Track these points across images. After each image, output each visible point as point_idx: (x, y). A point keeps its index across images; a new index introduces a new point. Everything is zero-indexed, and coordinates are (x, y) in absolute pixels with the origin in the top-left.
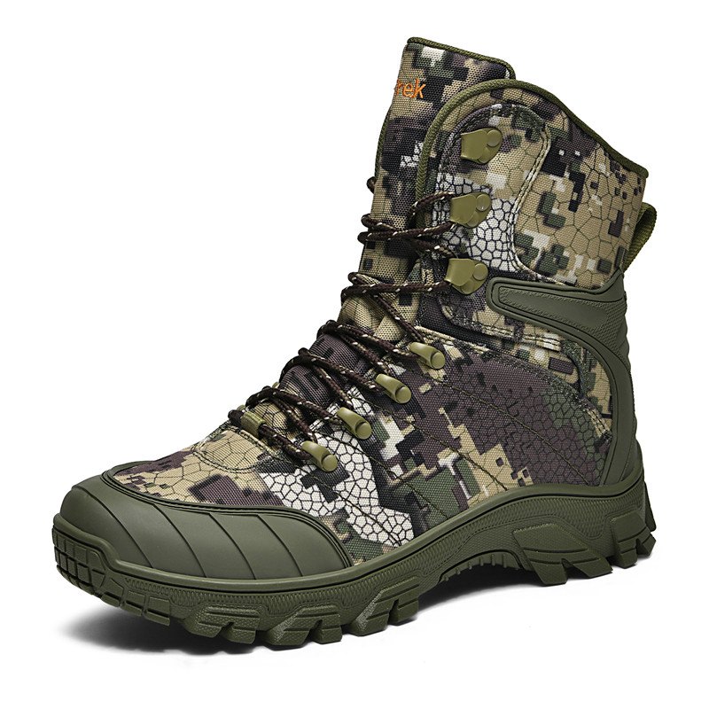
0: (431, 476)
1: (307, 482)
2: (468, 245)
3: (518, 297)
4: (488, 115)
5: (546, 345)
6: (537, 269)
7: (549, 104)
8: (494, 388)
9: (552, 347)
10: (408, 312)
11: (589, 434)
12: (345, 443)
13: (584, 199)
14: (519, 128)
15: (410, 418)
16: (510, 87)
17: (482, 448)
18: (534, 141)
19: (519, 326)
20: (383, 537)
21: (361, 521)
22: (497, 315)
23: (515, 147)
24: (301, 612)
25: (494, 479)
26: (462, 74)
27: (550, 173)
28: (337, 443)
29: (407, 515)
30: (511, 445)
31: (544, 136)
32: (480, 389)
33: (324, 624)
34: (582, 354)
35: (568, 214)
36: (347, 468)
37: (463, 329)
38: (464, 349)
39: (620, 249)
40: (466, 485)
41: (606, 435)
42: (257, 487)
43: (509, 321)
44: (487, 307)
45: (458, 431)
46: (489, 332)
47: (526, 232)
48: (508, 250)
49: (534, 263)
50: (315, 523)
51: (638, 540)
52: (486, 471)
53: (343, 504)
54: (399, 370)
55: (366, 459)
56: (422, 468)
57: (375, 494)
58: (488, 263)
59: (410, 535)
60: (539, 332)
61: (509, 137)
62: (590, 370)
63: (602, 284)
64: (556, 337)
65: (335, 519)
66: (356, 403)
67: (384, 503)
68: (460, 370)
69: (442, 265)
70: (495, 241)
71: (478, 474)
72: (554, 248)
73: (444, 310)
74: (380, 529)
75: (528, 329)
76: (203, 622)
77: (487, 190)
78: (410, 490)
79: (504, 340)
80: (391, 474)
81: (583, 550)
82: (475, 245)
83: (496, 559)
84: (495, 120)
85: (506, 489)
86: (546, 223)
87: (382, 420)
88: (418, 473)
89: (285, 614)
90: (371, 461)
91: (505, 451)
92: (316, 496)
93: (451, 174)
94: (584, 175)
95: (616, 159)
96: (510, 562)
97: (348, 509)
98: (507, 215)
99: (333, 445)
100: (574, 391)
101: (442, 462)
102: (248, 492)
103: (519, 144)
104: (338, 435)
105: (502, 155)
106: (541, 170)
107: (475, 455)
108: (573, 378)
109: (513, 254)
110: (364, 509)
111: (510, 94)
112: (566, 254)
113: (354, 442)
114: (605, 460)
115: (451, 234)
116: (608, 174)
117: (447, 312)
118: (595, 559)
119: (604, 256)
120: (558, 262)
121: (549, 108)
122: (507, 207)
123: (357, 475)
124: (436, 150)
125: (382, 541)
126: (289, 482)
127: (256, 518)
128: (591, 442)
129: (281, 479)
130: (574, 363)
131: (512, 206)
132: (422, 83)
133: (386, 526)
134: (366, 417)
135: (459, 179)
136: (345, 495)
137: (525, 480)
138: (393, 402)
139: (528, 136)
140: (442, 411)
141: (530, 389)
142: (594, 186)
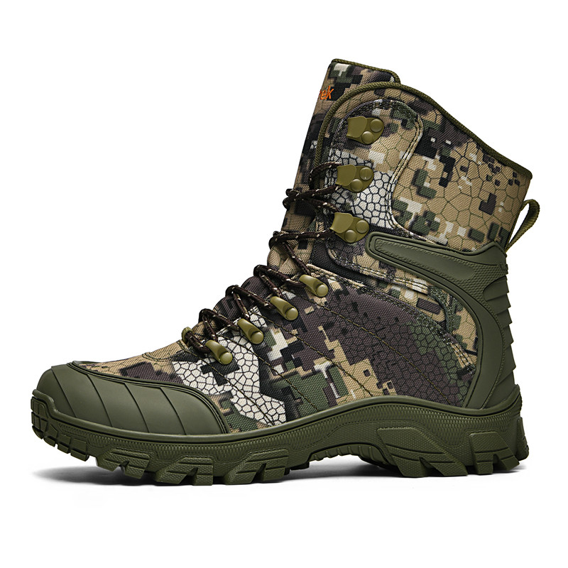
0: (304, 378)
1: (205, 370)
2: (351, 204)
3: (391, 247)
4: (371, 107)
5: (414, 287)
6: (410, 229)
7: (423, 103)
8: (365, 315)
9: (420, 290)
10: (304, 255)
11: (451, 364)
12: (240, 346)
13: (454, 178)
14: (396, 118)
15: (295, 332)
16: (391, 88)
17: (353, 360)
18: (409, 129)
19: (392, 270)
20: (259, 416)
21: (243, 402)
22: (373, 260)
23: (393, 133)
24: (182, 460)
25: (362, 386)
26: (357, 79)
27: (422, 155)
28: (235, 345)
29: (281, 403)
30: (377, 361)
31: (417, 125)
32: (353, 315)
33: (199, 471)
34: (448, 299)
35: (439, 189)
36: (239, 363)
37: (344, 268)
38: (344, 284)
39: (492, 225)
40: (335, 387)
41: (469, 368)
42: (167, 370)
43: (383, 265)
44: (365, 254)
45: (330, 345)
46: (365, 273)
47: (402, 199)
48: (386, 212)
49: (408, 224)
50: (205, 399)
51: (496, 455)
52: (355, 379)
53: (231, 388)
54: (291, 296)
55: (255, 358)
56: (300, 369)
57: (258, 384)
58: (368, 220)
59: (283, 418)
60: (408, 276)
61: (389, 125)
62: (455, 313)
63: (473, 249)
64: (425, 283)
65: (222, 397)
66: (254, 318)
67: (263, 391)
68: (338, 298)
69: (331, 218)
70: (375, 204)
71: (347, 380)
72: (426, 213)
73: (329, 252)
74: (257, 410)
75: (399, 273)
76: (107, 459)
77: (369, 165)
78: (287, 385)
79: (379, 281)
80: (274, 371)
81: (441, 453)
82: (358, 205)
83: (364, 451)
84: (377, 112)
85: (372, 396)
86: (418, 193)
87: (272, 331)
88: (296, 373)
89: (169, 460)
90: (259, 360)
91: (372, 365)
92: (210, 380)
93: (340, 150)
94: (454, 160)
95: (489, 154)
97: (234, 392)
98: (386, 185)
99: (232, 346)
100: (440, 327)
101: (317, 367)
102: (159, 373)
103: (396, 130)
104: (236, 339)
105: (383, 139)
106: (415, 152)
107: (346, 365)
108: (440, 317)
109: (390, 215)
110: (246, 394)
111: (389, 92)
112: (437, 219)
113: (249, 345)
114: (468, 388)
115: (338, 195)
116: (479, 163)
117: (333, 255)
119: (475, 227)
120: (429, 225)
121: (424, 106)
122: (385, 179)
123: (246, 369)
124: (330, 132)
125: (258, 419)
126: (191, 369)
127: (159, 390)
128: (455, 370)
129: (186, 366)
130: (441, 306)
131: (390, 178)
132: (332, 88)
133: (263, 408)
134: (261, 329)
135: (345, 154)
136: (233, 382)
137: (390, 391)
138: (283, 319)
139: (404, 124)
140: (321, 328)
141: (397, 319)
142: (464, 169)
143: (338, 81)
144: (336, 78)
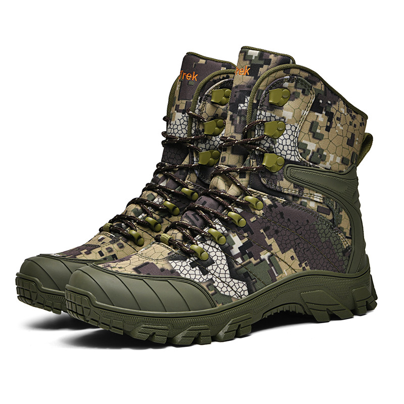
0: (255, 265)
1: (193, 265)
2: (274, 147)
3: (300, 173)
4: (282, 81)
5: (315, 199)
6: (310, 161)
7: (314, 77)
8: (289, 219)
9: (318, 200)
10: (244, 182)
11: (339, 246)
12: (212, 246)
13: (333, 125)
14: (298, 88)
15: (246, 234)
16: (293, 68)
17: (283, 251)
18: (306, 95)
19: (301, 189)
20: (232, 293)
21: (221, 285)
22: (289, 183)
23: (297, 98)
24: (190, 328)
25: (290, 267)
26: (268, 62)
27: (315, 111)
28: (208, 246)
29: (245, 283)
30: (299, 249)
31: (312, 92)
32: (281, 220)
33: (202, 335)
34: (335, 205)
35: (325, 133)
36: (213, 259)
37: (272, 190)
38: (273, 200)
39: (353, 153)
40: (275, 269)
41: (349, 247)
42: (167, 267)
43: (296, 186)
44: (284, 179)
45: (270, 241)
46: (286, 192)
47: (304, 141)
48: (295, 151)
49: (308, 157)
50: (197, 285)
51: (367, 302)
52: (285, 263)
53: (211, 276)
54: (240, 210)
55: (223, 254)
56: (252, 259)
57: (228, 272)
58: (284, 157)
59: (247, 293)
60: (311, 192)
61: (294, 93)
62: (339, 213)
63: (344, 170)
64: (321, 195)
65: (207, 283)
66: (218, 227)
67: (233, 276)
68: (271, 210)
69: (261, 157)
70: (288, 146)
71: (281, 264)
72: (318, 150)
73: (262, 180)
74: (231, 289)
75: (306, 191)
76: (140, 332)
77: (283, 120)
78: (246, 271)
79: (294, 196)
80: (236, 262)
81: (338, 305)
82: (278, 147)
83: (292, 308)
84: (286, 84)
85: (296, 272)
86: (313, 137)
87: (231, 235)
88: (250, 262)
89: (181, 329)
90: (226, 255)
91: (295, 252)
92: (198, 272)
93: (264, 111)
94: (333, 113)
95: (350, 107)
96: (299, 310)
97: (214, 279)
98: (294, 132)
99: (206, 247)
100: (331, 223)
101: (262, 257)
102: (163, 270)
103: (299, 97)
104: (209, 242)
105: (290, 102)
106: (310, 110)
107: (280, 254)
108: (330, 217)
109: (297, 152)
110: (222, 279)
111: (293, 71)
112: (325, 153)
113: (217, 246)
114: (349, 260)
115: (265, 142)
116: (346, 114)
117: (264, 181)
118: (344, 310)
119: (345, 156)
120: (321, 157)
121: (314, 79)
122: (293, 129)
123: (219, 262)
124: (256, 99)
125: (232, 295)
126: (183, 265)
127: (167, 282)
128: (341, 250)
129: (179, 263)
130: (331, 209)
131: (296, 128)
132: (248, 68)
133: (234, 288)
134: (223, 234)
135: (268, 114)
136: (212, 272)
137: (306, 268)
138: (237, 226)
139: (303, 92)
140: (262, 231)
141: (308, 221)
142: (338, 119)
143: (252, 62)
144: (251, 60)
